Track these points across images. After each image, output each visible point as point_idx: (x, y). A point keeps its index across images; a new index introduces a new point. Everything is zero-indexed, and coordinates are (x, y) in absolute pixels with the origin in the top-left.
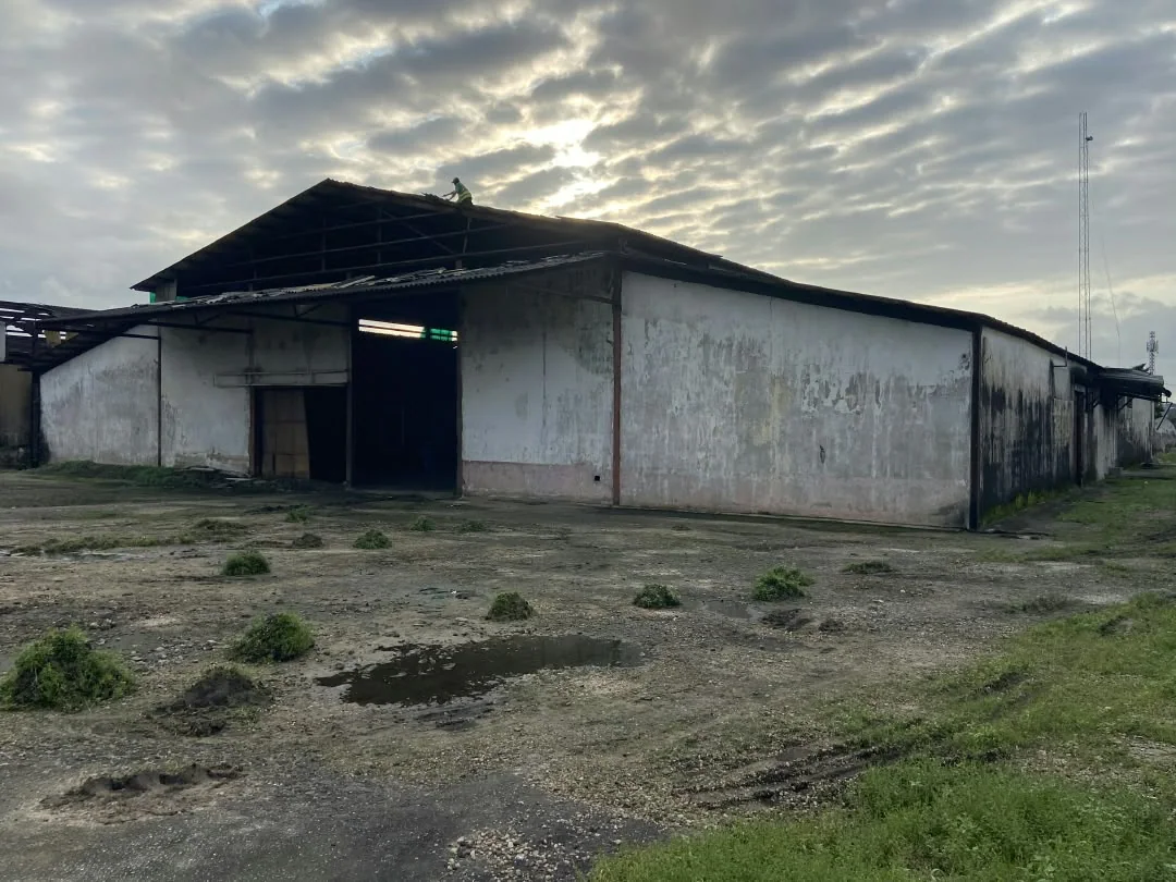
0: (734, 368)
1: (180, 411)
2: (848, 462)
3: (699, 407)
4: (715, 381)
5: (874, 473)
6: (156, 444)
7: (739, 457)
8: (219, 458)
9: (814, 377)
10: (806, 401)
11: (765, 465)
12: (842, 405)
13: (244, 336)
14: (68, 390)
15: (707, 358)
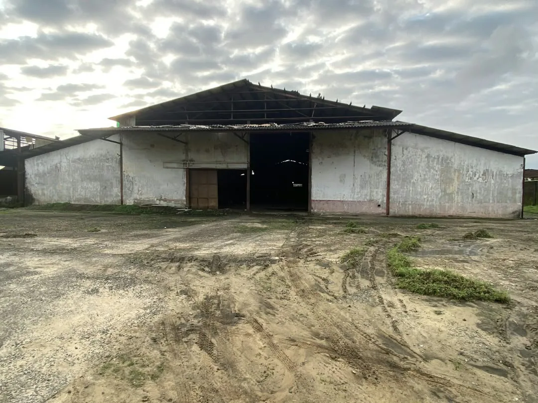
0: (440, 166)
1: (137, 179)
2: (482, 198)
3: (425, 179)
4: (432, 170)
5: (491, 202)
6: (120, 194)
7: (441, 197)
8: (165, 200)
9: (470, 170)
10: (467, 178)
11: (451, 199)
12: (480, 180)
13: (184, 145)
14: (49, 167)
15: (429, 162)
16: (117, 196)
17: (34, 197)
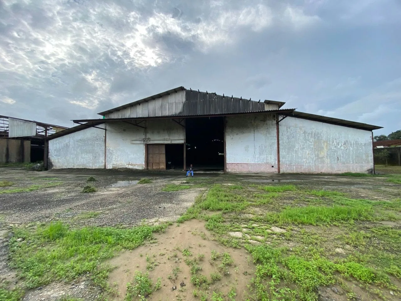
0: (313, 139)
1: (114, 151)
2: (344, 160)
3: (304, 148)
4: (308, 142)
5: (351, 163)
6: (104, 161)
7: (315, 160)
8: (132, 165)
9: (335, 141)
10: (333, 147)
11: (323, 162)
12: (342, 148)
13: (144, 129)
14: (62, 145)
15: (305, 136)
16: (102, 162)
17: (53, 164)
